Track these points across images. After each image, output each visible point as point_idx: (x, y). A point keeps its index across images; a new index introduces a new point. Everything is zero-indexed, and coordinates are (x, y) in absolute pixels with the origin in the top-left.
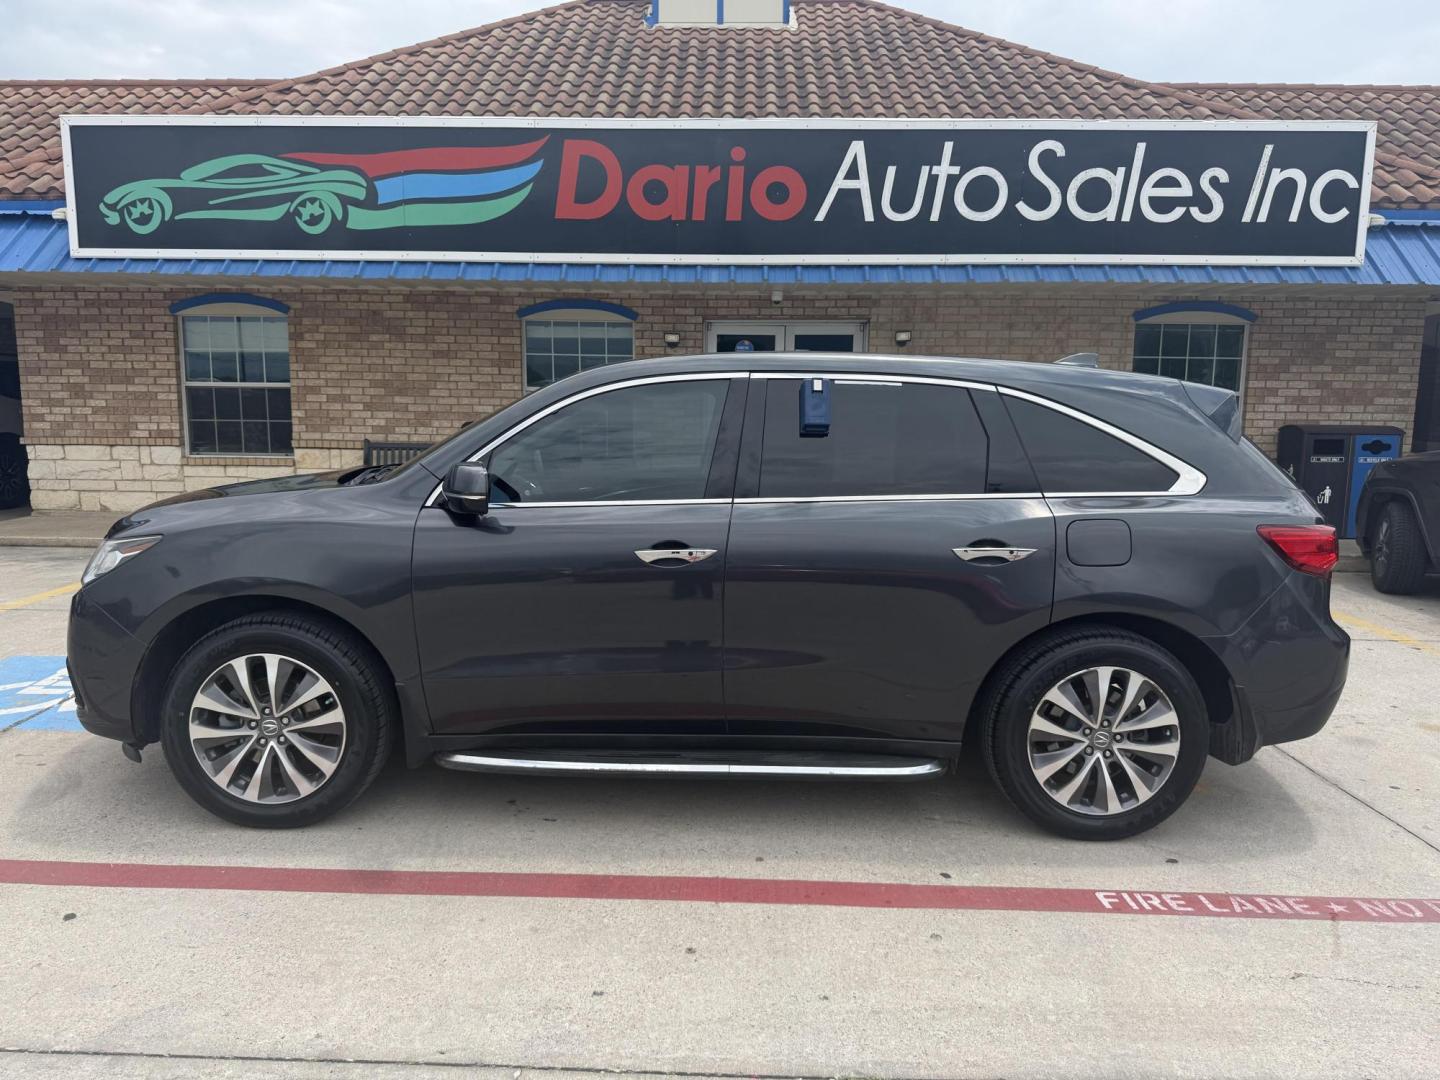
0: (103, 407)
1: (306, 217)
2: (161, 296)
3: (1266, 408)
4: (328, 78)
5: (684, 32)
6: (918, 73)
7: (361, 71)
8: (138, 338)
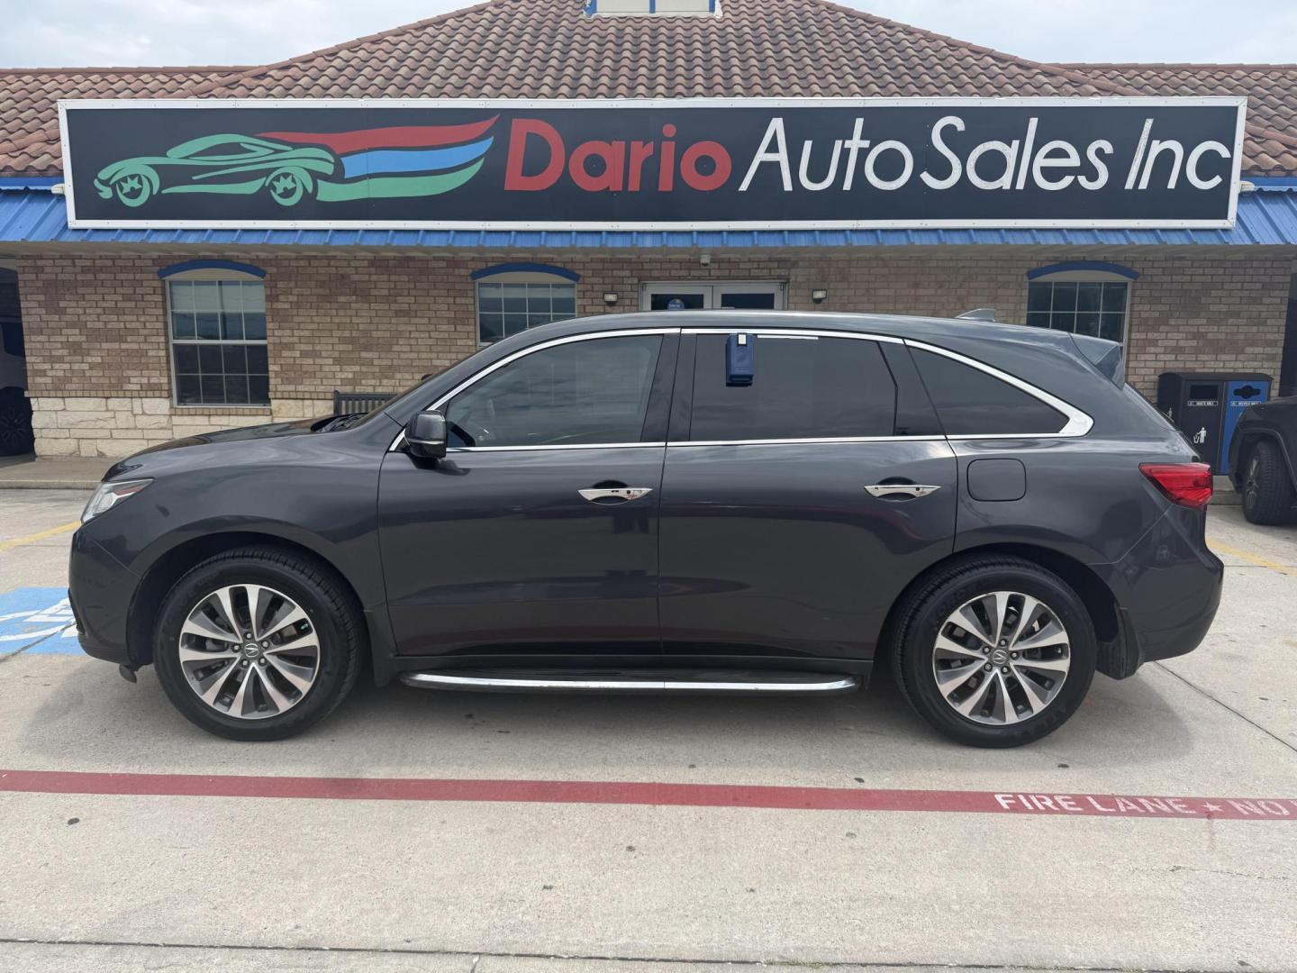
1: (280, 190)
2: (150, 263)
3: (1146, 357)
4: (299, 64)
5: (620, 20)
7: (328, 58)
8: (130, 300)
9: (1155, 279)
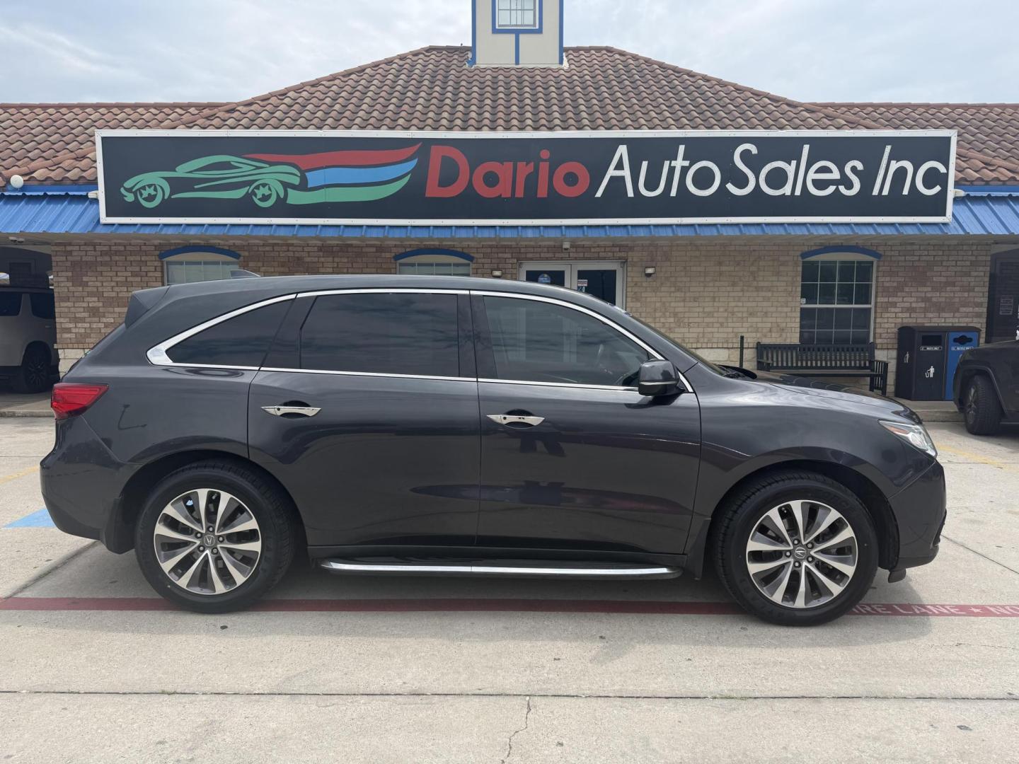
0: (112, 323)
1: (259, 196)
2: (153, 248)
3: (889, 315)
4: (259, 102)
5: (494, 70)
6: (651, 97)
7: (280, 97)
8: (137, 276)
9: (893, 259)
